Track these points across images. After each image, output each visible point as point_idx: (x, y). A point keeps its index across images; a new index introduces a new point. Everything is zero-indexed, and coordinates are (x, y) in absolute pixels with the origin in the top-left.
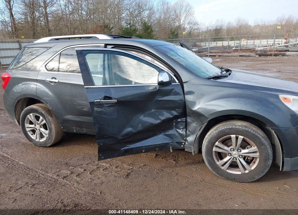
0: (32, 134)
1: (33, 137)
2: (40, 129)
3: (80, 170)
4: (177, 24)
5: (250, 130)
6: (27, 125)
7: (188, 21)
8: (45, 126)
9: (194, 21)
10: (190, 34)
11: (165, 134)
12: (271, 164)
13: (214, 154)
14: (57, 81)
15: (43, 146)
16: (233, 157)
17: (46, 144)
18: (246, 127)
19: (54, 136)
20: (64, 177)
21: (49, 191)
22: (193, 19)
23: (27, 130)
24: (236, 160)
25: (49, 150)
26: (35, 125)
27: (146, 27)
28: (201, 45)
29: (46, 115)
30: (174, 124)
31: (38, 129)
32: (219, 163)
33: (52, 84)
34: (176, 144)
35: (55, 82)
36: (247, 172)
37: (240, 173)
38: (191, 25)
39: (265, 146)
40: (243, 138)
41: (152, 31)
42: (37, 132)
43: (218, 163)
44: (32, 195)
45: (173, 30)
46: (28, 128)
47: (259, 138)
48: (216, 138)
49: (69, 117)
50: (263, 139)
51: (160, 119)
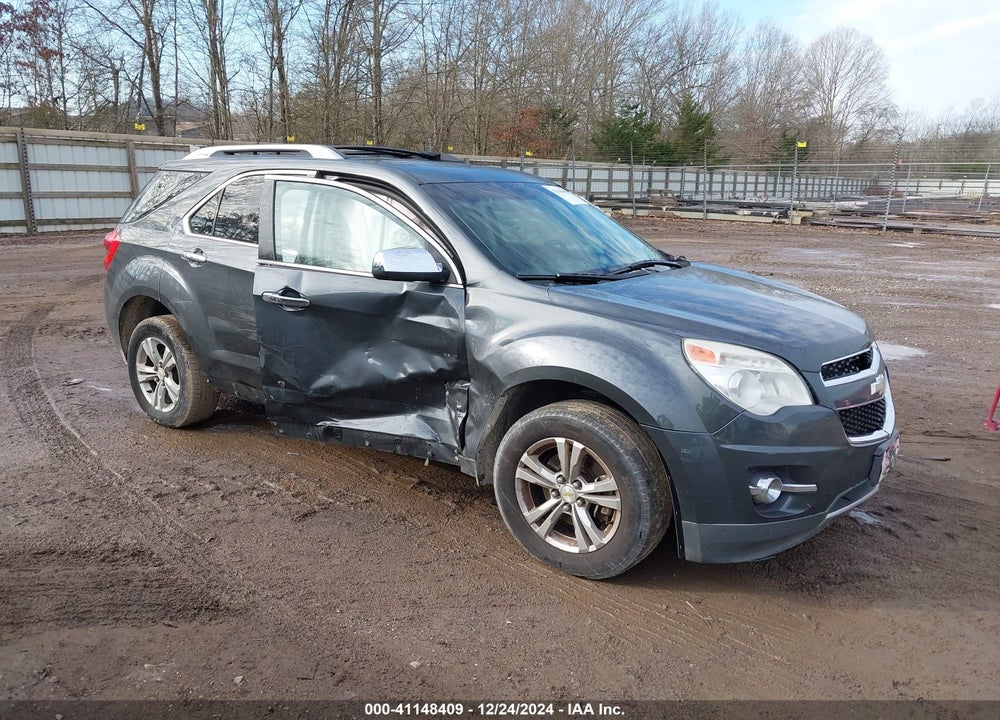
0: (150, 392)
1: (150, 399)
2: (166, 379)
3: (207, 486)
4: (816, 111)
5: (596, 429)
6: (141, 367)
7: (863, 101)
8: (174, 372)
9: (883, 102)
10: (861, 149)
11: (423, 414)
12: (647, 532)
13: (518, 486)
14: (202, 258)
15: (167, 424)
16: (563, 502)
17: (172, 418)
18: (591, 417)
19: (191, 399)
20: (160, 495)
21: (105, 517)
22: (883, 94)
23: (141, 378)
24: (570, 510)
25: (176, 435)
26: (156, 370)
27: (690, 120)
28: (899, 189)
29: (177, 343)
30: (447, 393)
31: (161, 378)
32: (531, 515)
33: (193, 265)
34: (442, 446)
35: (199, 262)
36: (592, 548)
37: (575, 550)
38: (868, 118)
39: (632, 478)
40: (584, 449)
41: (711, 132)
42: (160, 387)
43: (526, 514)
44: (66, 518)
45: (792, 134)
46: (142, 373)
47: (617, 453)
48: (523, 444)
49: (221, 353)
50: (627, 458)
51: (405, 372)
